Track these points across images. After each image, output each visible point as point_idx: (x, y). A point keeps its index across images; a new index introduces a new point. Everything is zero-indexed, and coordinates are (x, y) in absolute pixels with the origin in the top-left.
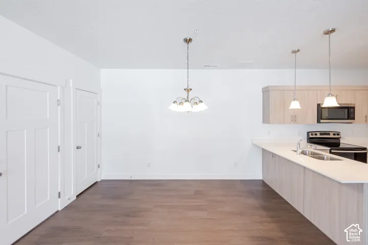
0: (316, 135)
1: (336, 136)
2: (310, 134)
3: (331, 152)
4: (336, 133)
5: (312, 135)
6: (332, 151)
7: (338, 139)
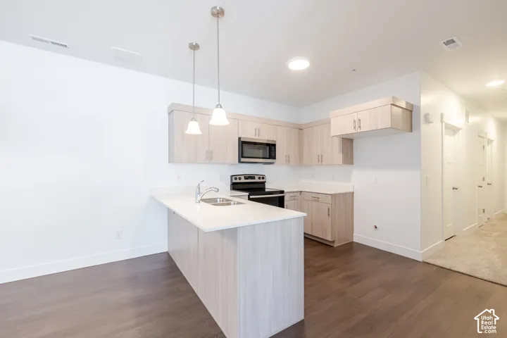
0: (240, 179)
1: (261, 180)
2: (233, 177)
3: (249, 199)
4: (261, 177)
5: (236, 179)
6: (251, 197)
7: (264, 183)
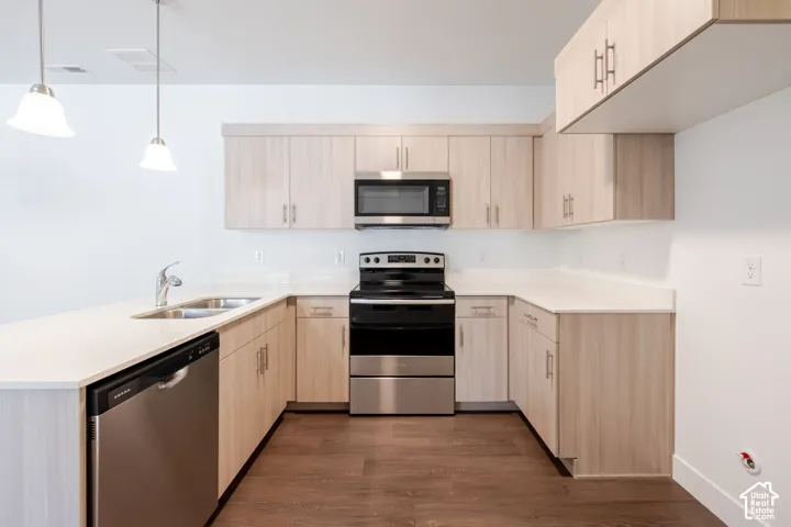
0: (377, 260)
1: (432, 265)
2: (363, 258)
4: (432, 257)
5: (369, 261)
